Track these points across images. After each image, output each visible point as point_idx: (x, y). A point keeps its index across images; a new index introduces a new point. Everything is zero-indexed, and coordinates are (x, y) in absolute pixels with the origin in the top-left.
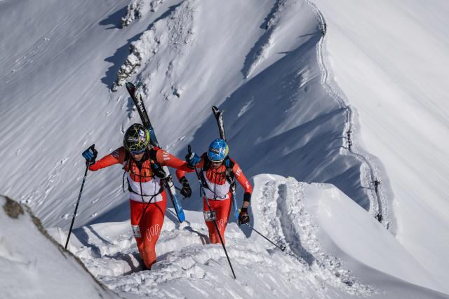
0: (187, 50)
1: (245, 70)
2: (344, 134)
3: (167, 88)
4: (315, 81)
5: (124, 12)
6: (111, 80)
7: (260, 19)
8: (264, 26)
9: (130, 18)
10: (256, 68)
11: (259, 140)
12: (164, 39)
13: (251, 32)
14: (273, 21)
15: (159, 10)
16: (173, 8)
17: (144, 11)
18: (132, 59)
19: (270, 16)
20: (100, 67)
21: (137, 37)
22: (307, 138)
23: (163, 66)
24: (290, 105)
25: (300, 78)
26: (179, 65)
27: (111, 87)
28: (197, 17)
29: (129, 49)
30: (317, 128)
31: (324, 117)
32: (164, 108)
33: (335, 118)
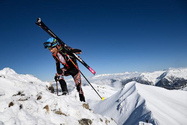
0: (127, 105)
1: (135, 107)
2: (151, 116)
3: (125, 110)
4: (145, 108)
5: (119, 100)
6: (118, 109)
8: (137, 101)
9: (119, 101)
10: (137, 107)
11: (139, 117)
12: (124, 103)
13: (135, 102)
15: (123, 100)
16: (125, 99)
17: (121, 100)
18: (120, 106)
19: (138, 99)
20: (116, 107)
21: (121, 103)
22: (146, 117)
23: (124, 107)
24: (142, 112)
25: (143, 108)
26: (126, 107)
27: (118, 110)
28: (128, 100)
29: (120, 105)
30: (147, 115)
31: (148, 113)
32: (125, 113)
33: (149, 113)
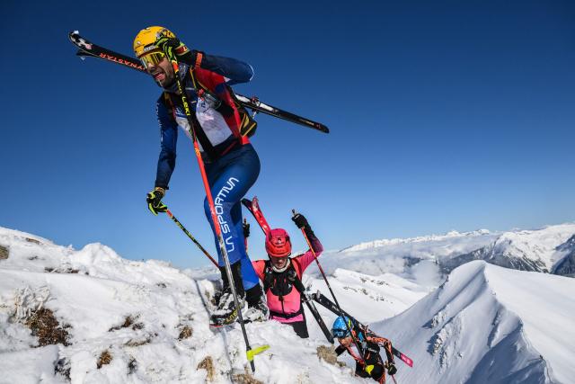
0: (461, 336)
1: (489, 344)
2: (546, 374)
3: (456, 353)
4: (524, 348)
5: (431, 321)
6: (431, 350)
7: (491, 321)
8: (493, 324)
9: (435, 324)
10: (494, 343)
11: (503, 377)
12: (450, 332)
13: (488, 327)
14: (497, 321)
15: (446, 320)
16: (451, 319)
17: (440, 320)
18: (438, 341)
19: (495, 319)
20: (426, 346)
21: (439, 332)
22: (527, 376)
23: (452, 343)
24: (513, 360)
25: (516, 347)
26: (459, 343)
27: (431, 354)
28: (463, 320)
29: (436, 337)
30: (530, 371)
31: (532, 365)
32: (456, 363)
33: (538, 366)
